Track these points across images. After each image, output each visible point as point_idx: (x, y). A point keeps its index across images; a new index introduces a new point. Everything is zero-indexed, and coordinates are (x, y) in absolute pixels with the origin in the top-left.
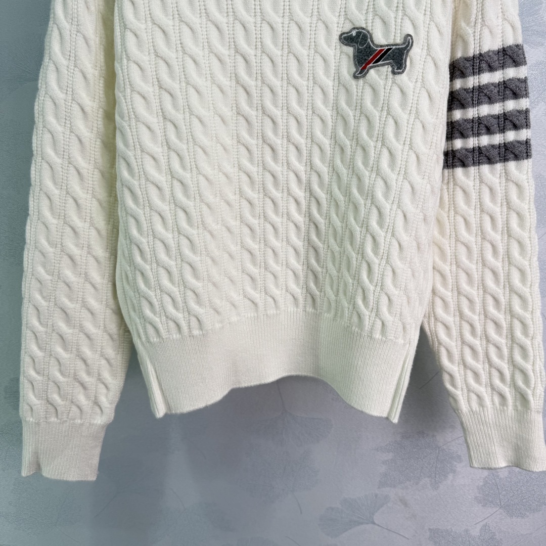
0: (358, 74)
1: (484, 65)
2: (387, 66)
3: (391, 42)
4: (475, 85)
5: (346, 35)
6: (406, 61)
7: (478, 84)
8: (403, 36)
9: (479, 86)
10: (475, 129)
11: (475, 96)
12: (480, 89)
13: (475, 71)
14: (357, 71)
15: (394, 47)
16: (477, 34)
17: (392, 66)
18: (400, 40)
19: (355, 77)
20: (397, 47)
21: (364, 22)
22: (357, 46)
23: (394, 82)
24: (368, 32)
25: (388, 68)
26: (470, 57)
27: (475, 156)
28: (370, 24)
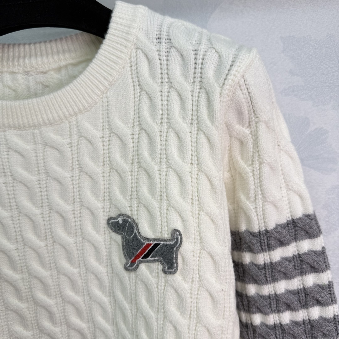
0: (129, 267)
1: (273, 242)
2: (157, 263)
3: (158, 236)
4: (266, 262)
5: (113, 221)
6: (177, 260)
7: (269, 261)
8: (170, 231)
9: (271, 263)
10: (274, 306)
11: (267, 273)
12: (272, 266)
13: (264, 248)
14: (127, 264)
15: (162, 243)
16: (260, 210)
17: (162, 264)
18: (168, 234)
19: (126, 269)
20: (165, 243)
21: (129, 209)
22: (125, 236)
23: (166, 282)
24: (134, 221)
25: (158, 265)
26: (255, 233)
27: (278, 333)
28: (136, 213)
